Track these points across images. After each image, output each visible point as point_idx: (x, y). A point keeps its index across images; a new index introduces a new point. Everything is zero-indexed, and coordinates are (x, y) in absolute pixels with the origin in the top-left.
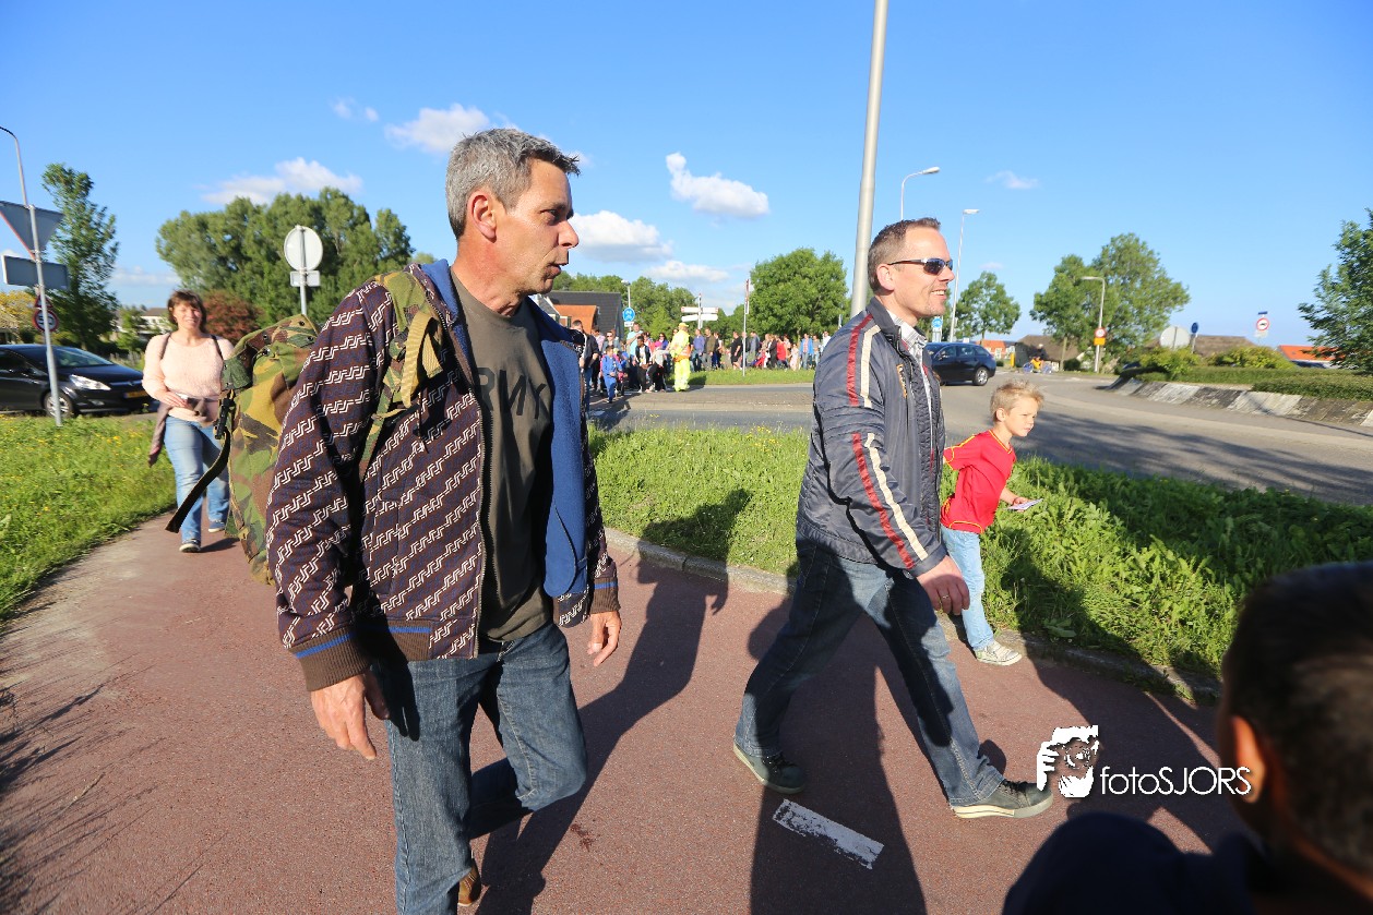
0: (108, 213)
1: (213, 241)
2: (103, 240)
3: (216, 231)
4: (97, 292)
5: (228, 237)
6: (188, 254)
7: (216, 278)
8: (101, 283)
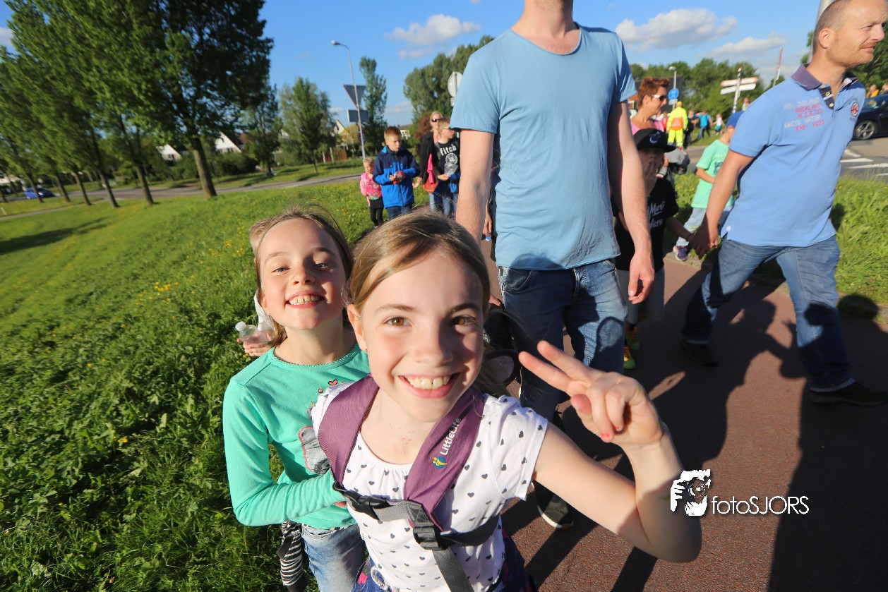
0: (383, 79)
1: (428, 83)
2: (381, 93)
3: (429, 77)
4: (380, 120)
5: (434, 79)
6: (416, 92)
7: (429, 104)
8: (382, 115)
